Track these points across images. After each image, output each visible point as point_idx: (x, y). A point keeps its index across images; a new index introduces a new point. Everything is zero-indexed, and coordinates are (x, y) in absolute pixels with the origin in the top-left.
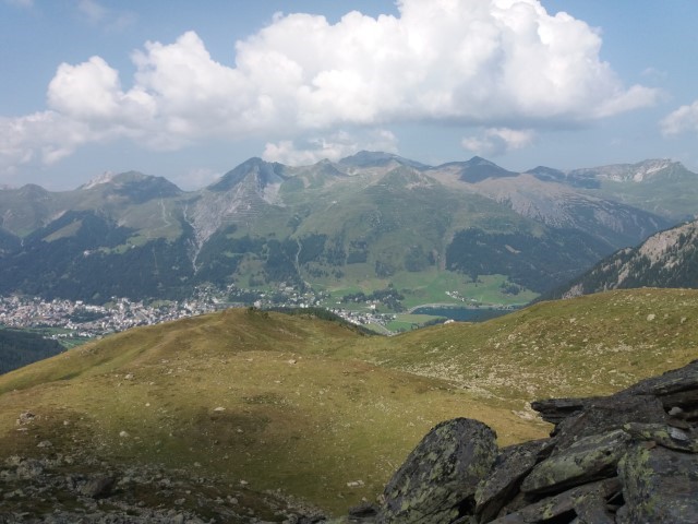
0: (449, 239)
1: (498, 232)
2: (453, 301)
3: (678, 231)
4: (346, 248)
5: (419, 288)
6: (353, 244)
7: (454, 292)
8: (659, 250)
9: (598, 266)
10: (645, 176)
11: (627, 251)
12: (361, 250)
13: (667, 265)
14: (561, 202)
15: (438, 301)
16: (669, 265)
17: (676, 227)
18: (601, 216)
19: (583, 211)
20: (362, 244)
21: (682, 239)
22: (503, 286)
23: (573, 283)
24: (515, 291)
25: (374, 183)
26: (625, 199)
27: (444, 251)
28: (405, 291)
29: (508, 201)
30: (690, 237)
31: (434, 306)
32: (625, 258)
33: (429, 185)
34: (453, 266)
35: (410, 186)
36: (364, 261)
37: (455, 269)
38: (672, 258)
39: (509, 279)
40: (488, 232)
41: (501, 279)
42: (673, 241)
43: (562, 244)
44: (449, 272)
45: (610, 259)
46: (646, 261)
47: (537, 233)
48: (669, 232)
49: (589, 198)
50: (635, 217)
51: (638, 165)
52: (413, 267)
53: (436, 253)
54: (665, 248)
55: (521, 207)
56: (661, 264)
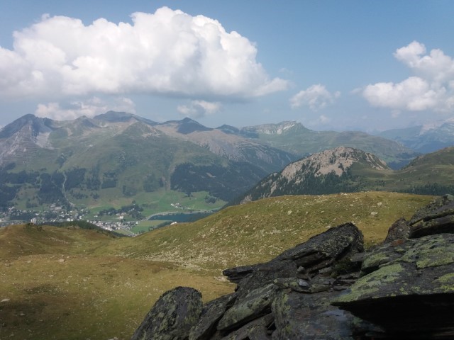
0: (172, 170)
1: (202, 165)
2: (176, 209)
3: (301, 162)
4: (101, 178)
5: (154, 202)
6: (106, 174)
7: (176, 204)
8: (292, 173)
9: (259, 184)
10: (283, 131)
11: (275, 174)
12: (112, 179)
13: (297, 182)
14: (237, 146)
15: (167, 210)
16: (298, 182)
17: (300, 160)
18: (260, 154)
19: (249, 151)
20: (112, 175)
21: (304, 167)
22: (206, 198)
23: (246, 195)
24: (214, 201)
25: (120, 132)
26: (272, 144)
27: (170, 178)
28: (144, 205)
29: (207, 146)
30: (308, 165)
31: (164, 214)
32: (274, 178)
33: (157, 135)
34: (176, 187)
35: (145, 135)
36: (114, 186)
37: (176, 189)
38: (299, 178)
39: (210, 194)
40: (196, 165)
41: (205, 194)
42: (299, 168)
43: (239, 172)
44: (172, 191)
45: (266, 179)
46: (285, 180)
47: (225, 165)
48: (297, 163)
49: (253, 143)
50: (278, 154)
51: (279, 125)
52: (149, 189)
53: (164, 179)
54: (295, 172)
55: (215, 149)
56: (293, 181)
